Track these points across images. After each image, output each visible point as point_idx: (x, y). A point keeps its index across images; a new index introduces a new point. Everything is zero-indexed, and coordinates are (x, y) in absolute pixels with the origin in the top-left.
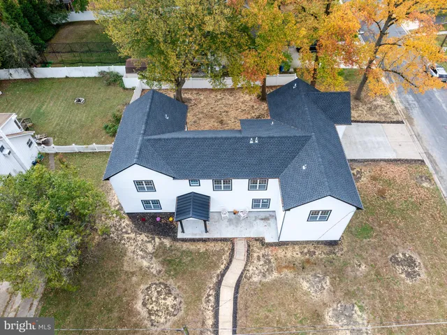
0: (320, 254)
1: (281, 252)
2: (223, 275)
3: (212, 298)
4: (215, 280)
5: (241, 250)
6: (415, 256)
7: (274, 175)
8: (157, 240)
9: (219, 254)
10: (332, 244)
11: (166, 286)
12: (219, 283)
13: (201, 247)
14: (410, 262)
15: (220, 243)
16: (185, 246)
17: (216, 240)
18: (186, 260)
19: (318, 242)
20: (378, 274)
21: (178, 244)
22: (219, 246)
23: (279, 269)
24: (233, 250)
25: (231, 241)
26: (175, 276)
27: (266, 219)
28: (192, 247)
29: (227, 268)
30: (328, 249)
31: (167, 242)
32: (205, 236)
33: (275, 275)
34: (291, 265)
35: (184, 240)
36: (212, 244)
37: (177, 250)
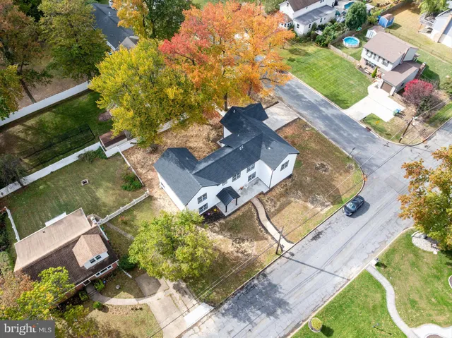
0: (289, 184)
1: (274, 193)
2: (258, 218)
3: (262, 229)
4: (257, 222)
5: (256, 202)
6: (323, 162)
7: (258, 158)
8: (217, 223)
9: (250, 210)
10: (290, 177)
11: (239, 239)
12: (260, 222)
13: (240, 213)
14: (322, 166)
15: (246, 206)
16: (232, 217)
17: (243, 206)
18: (238, 222)
19: (285, 179)
20: (315, 178)
21: (228, 219)
22: (246, 208)
23: (278, 200)
24: (253, 205)
25: (250, 201)
26: (239, 232)
27: (256, 183)
28: (235, 216)
29: (258, 214)
30: (290, 180)
31: (222, 221)
32: (237, 207)
33: (279, 203)
34: (282, 195)
35: (229, 215)
36: (243, 209)
37: (230, 221)
